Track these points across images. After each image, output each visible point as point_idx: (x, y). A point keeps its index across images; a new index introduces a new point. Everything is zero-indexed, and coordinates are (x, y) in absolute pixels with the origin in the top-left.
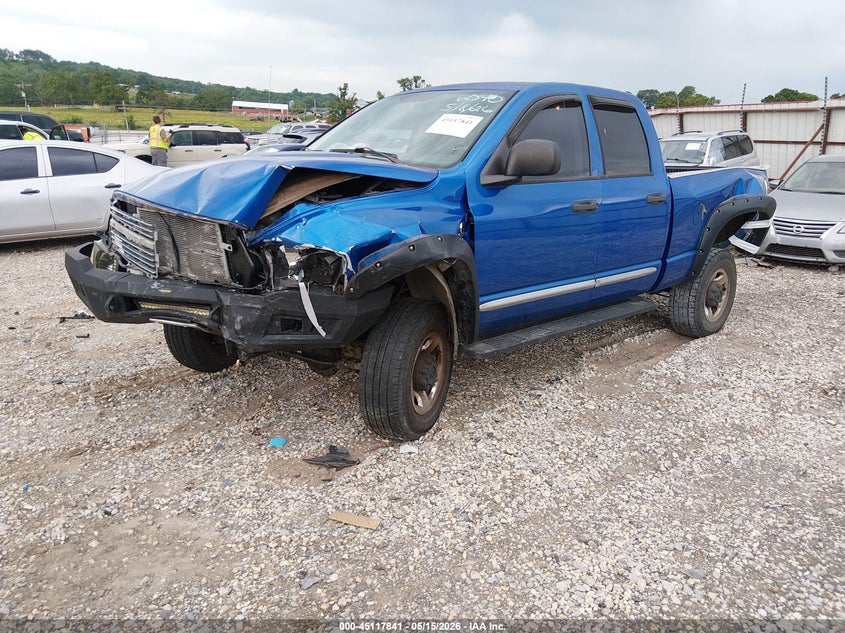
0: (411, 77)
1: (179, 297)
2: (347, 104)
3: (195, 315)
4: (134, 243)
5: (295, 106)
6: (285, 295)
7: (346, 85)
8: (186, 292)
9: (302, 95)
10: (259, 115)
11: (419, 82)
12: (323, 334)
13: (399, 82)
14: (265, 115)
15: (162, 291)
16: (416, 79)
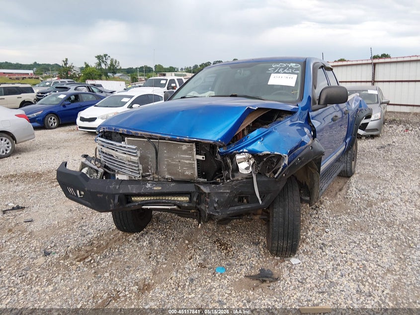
0: (102, 55)
1: (168, 191)
2: (68, 69)
3: (178, 201)
4: (123, 160)
5: (37, 71)
6: (244, 183)
7: (67, 59)
8: (172, 187)
9: (39, 65)
10: (17, 76)
11: (107, 57)
12: (261, 202)
13: (96, 57)
14: (20, 76)
15: (155, 188)
16: (105, 55)
